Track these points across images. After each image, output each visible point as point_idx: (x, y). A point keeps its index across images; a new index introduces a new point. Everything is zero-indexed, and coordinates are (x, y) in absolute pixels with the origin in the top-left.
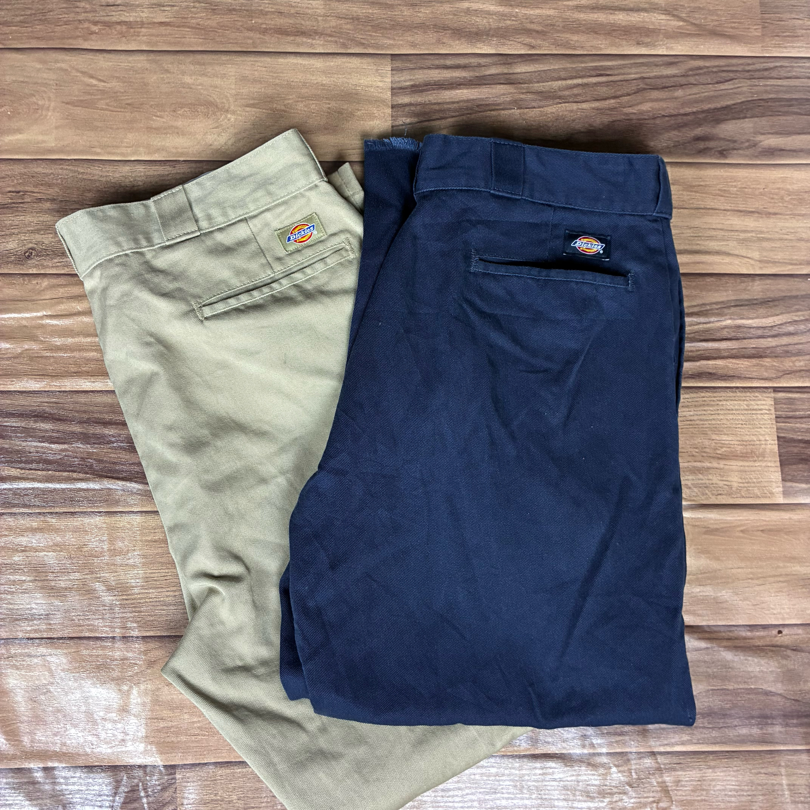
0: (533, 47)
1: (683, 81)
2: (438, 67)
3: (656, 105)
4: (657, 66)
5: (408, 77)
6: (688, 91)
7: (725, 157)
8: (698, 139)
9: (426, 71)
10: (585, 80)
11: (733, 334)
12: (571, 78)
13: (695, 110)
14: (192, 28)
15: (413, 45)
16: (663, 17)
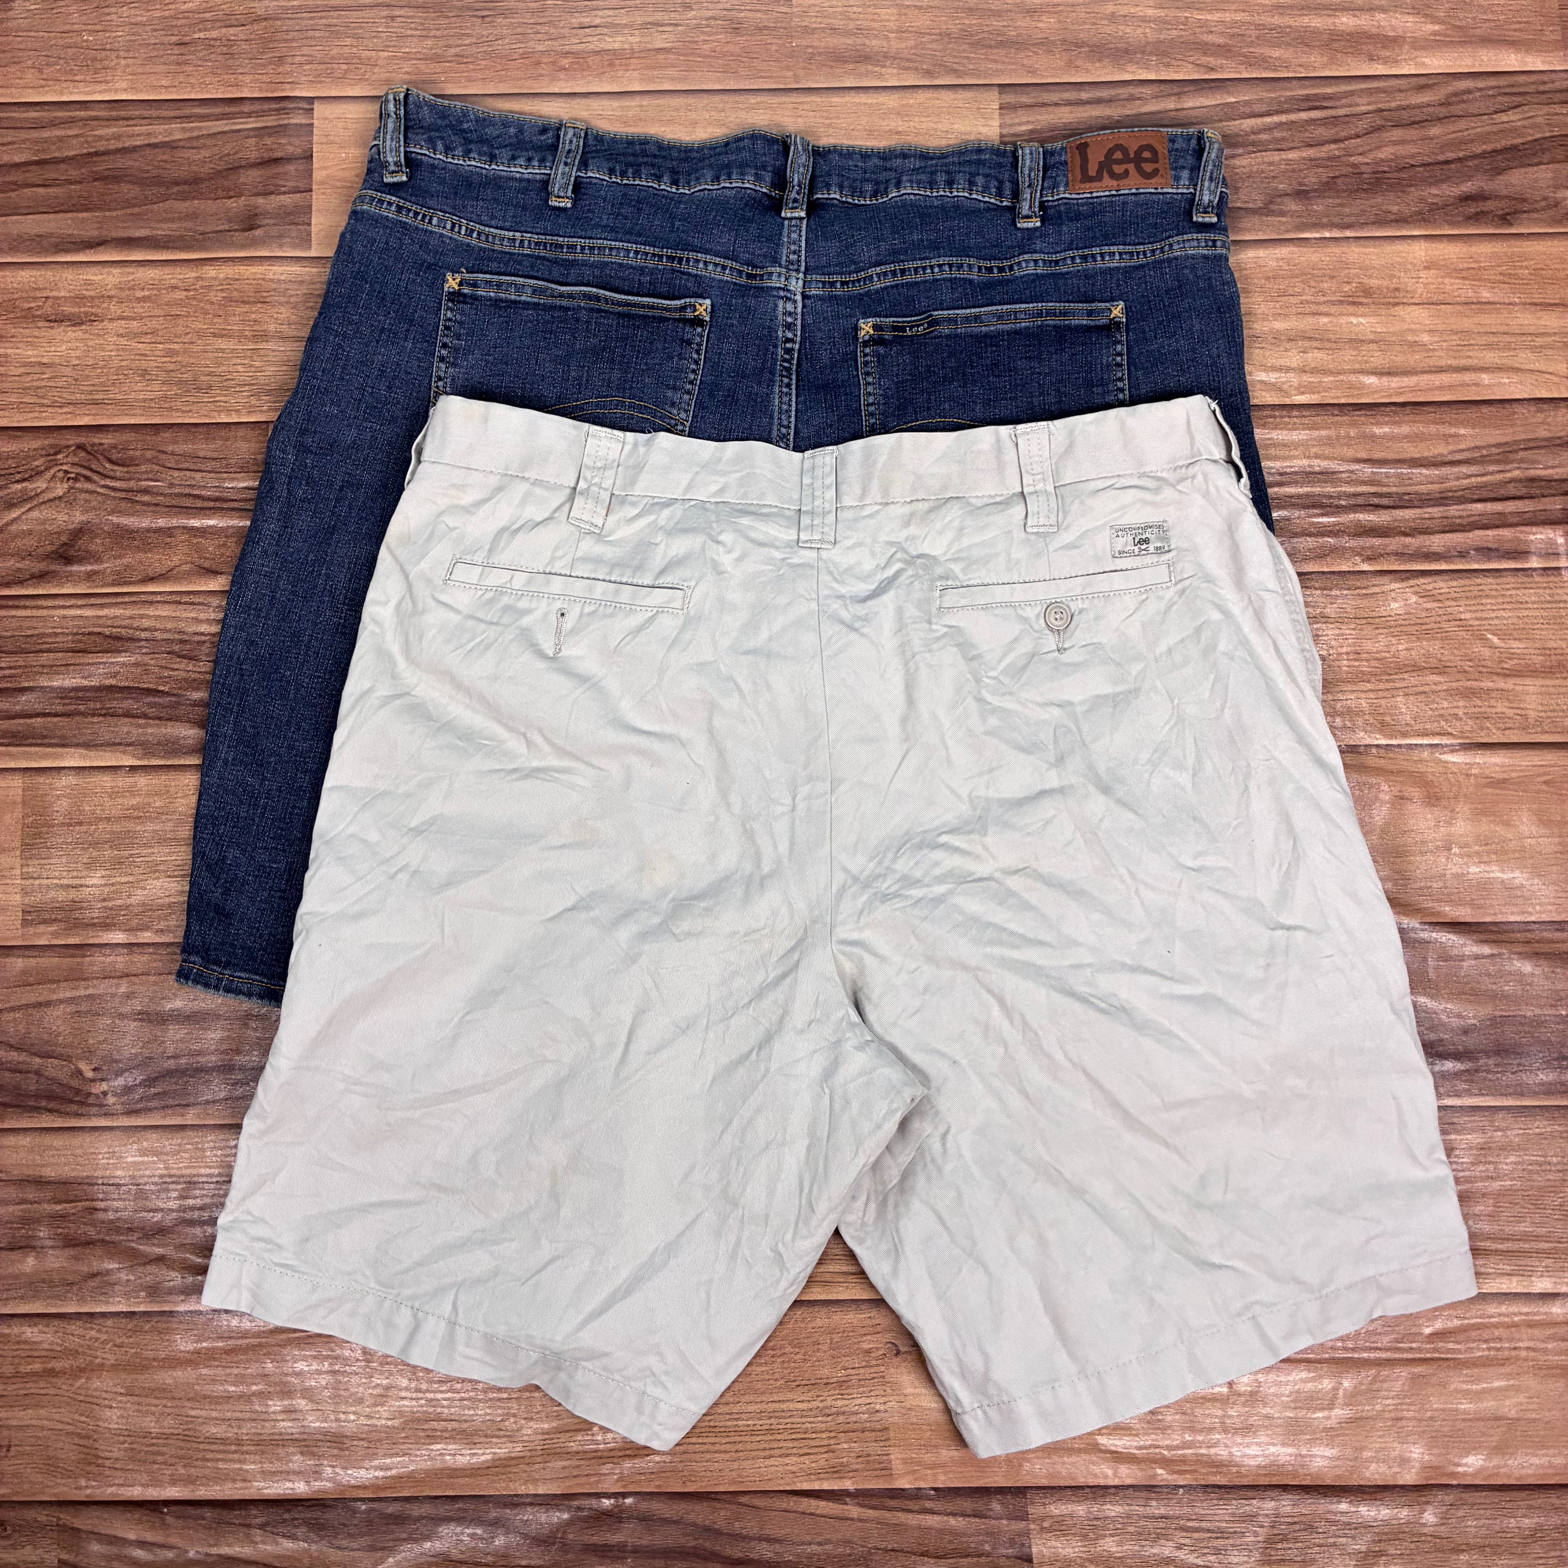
0: (1212, 69)
1: (1443, 111)
2: (1069, 103)
3: (1402, 150)
4: (1400, 91)
5: (1024, 119)
6: (1451, 128)
7: (1511, 225)
8: (1467, 198)
9: (1051, 109)
10: (1293, 117)
11: (1524, 491)
12: (1269, 114)
13: (1461, 154)
14: (705, 56)
15: (1032, 72)
16: (1411, 18)
